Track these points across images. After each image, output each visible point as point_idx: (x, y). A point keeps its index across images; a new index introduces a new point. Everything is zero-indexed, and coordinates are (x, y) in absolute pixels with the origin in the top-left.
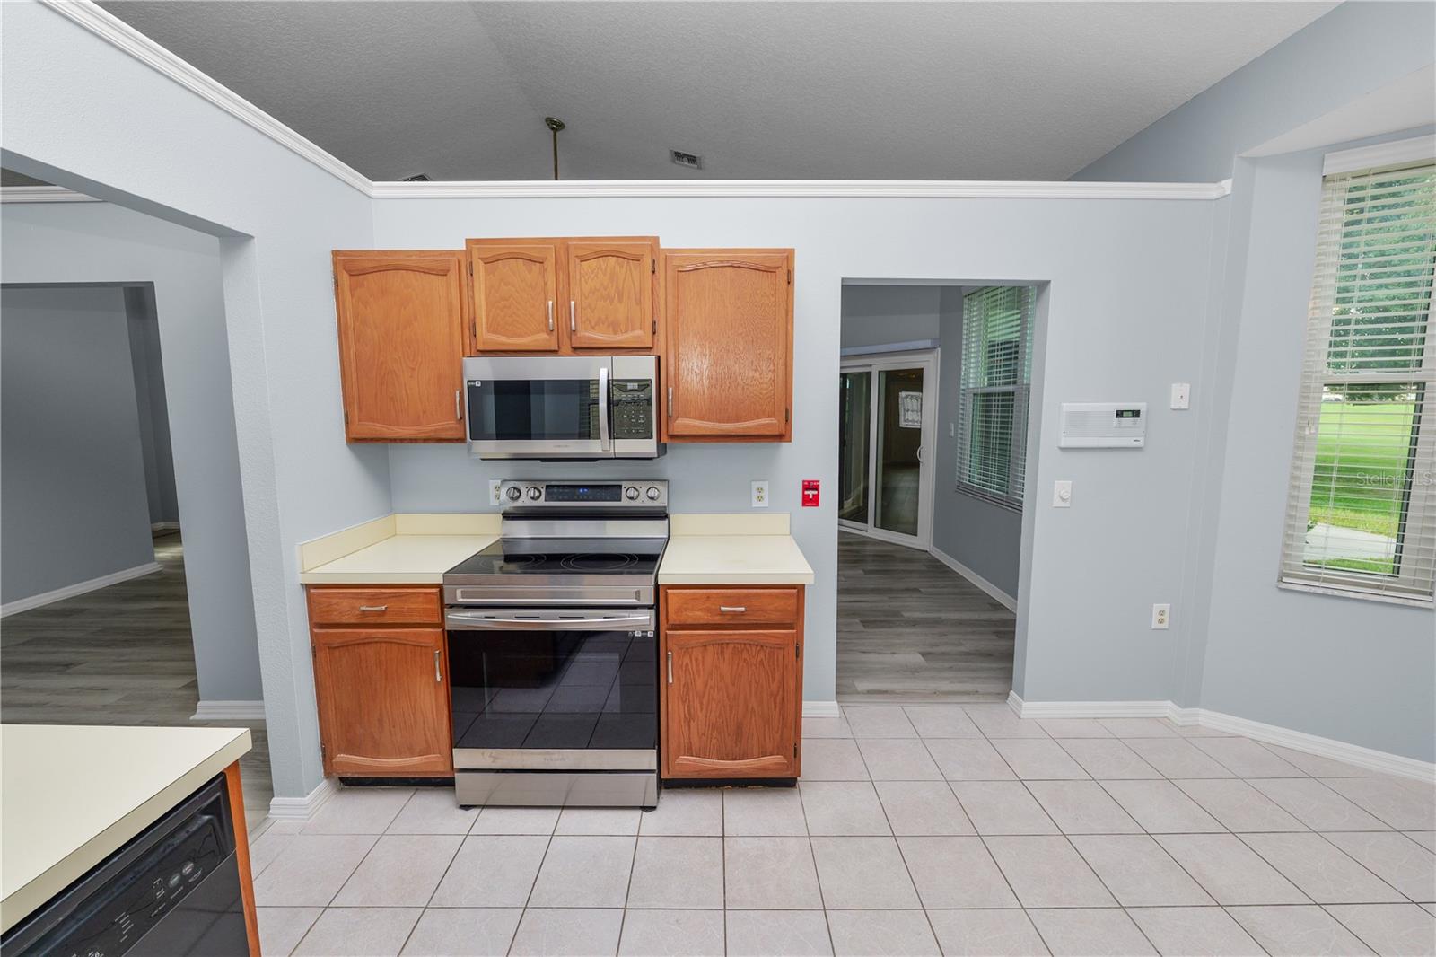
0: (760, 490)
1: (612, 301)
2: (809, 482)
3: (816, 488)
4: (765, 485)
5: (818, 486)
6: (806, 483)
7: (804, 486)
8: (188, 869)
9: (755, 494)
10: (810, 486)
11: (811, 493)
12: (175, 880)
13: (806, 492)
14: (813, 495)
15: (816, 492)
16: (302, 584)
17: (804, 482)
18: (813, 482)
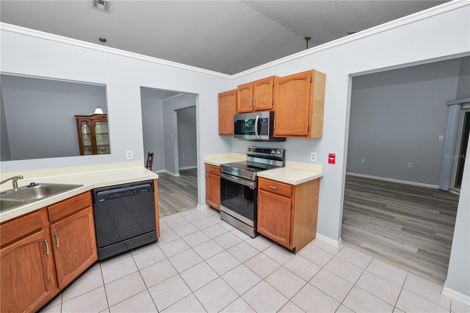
0: (313, 155)
1: (264, 96)
2: (331, 154)
3: (334, 157)
4: (315, 154)
5: (335, 156)
6: (330, 155)
7: (329, 155)
8: (145, 190)
9: (312, 157)
10: (332, 156)
11: (332, 159)
12: (143, 191)
13: (330, 158)
14: (333, 159)
15: (334, 159)
16: (205, 163)
17: (329, 154)
18: (333, 154)
